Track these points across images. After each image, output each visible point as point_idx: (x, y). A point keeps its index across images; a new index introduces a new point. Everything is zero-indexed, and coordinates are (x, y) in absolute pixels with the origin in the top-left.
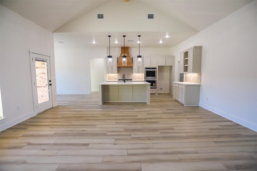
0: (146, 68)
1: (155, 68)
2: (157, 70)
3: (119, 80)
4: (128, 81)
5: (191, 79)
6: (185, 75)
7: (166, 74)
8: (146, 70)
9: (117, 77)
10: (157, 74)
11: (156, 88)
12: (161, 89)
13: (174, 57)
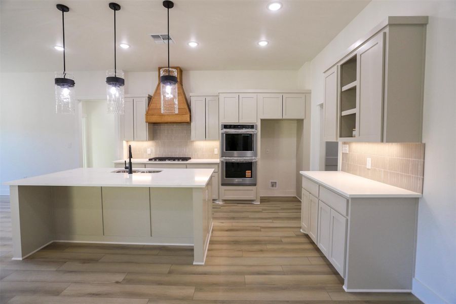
0: (226, 127)
1: (252, 127)
2: (258, 132)
3: (150, 160)
4: (176, 162)
5: (369, 166)
6: (342, 149)
7: (286, 142)
8: (225, 130)
9: (152, 151)
10: (258, 143)
11: (255, 185)
12: (273, 186)
13: (307, 94)
